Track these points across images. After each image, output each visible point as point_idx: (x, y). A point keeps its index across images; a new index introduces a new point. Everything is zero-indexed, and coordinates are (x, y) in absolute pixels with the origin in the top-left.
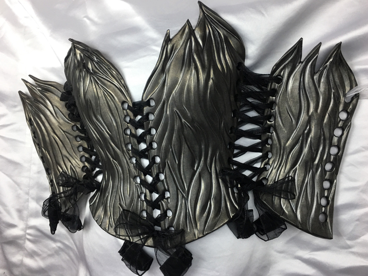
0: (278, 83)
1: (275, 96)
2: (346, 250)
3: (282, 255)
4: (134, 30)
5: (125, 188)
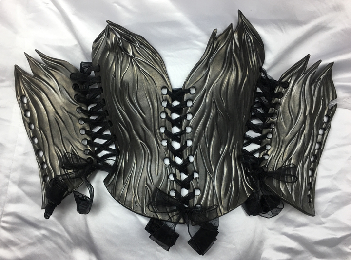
0: (285, 88)
1: (281, 98)
2: (321, 226)
3: (272, 231)
4: (174, 24)
5: (153, 168)
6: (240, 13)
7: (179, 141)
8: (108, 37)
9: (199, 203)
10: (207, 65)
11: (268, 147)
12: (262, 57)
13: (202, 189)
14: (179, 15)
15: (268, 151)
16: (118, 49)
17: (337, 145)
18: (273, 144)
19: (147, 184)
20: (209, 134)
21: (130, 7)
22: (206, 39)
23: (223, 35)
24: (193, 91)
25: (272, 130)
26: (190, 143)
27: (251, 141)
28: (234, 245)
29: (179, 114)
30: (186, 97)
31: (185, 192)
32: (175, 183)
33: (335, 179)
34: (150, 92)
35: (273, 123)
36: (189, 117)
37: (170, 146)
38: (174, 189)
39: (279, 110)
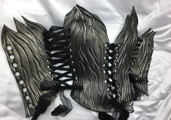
0: (141, 42)
1: (139, 47)
6: (133, 7)
9: (120, 100)
13: (121, 93)
15: (132, 70)
17: (153, 65)
18: (134, 67)
20: (123, 66)
25: (134, 61)
29: (112, 57)
30: (116, 48)
32: (110, 91)
33: (153, 79)
35: (135, 57)
39: (138, 52)
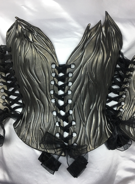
3: (124, 158)
4: (61, 20)
5: (45, 118)
6: (107, 13)
7: (63, 100)
8: (17, 28)
9: (75, 142)
10: (83, 49)
11: (123, 103)
12: (120, 44)
13: (78, 133)
14: (65, 14)
15: (122, 106)
16: (23, 36)
18: (126, 101)
19: (41, 128)
20: (83, 96)
21: (33, 8)
22: (83, 31)
23: (95, 28)
24: (73, 67)
25: (126, 93)
26: (70, 102)
27: (111, 99)
28: (98, 170)
29: (63, 82)
30: (68, 70)
31: (66, 135)
32: (59, 128)
34: (44, 66)
35: (127, 88)
36: (70, 84)
37: (57, 103)
38: (59, 133)
39: (131, 80)
